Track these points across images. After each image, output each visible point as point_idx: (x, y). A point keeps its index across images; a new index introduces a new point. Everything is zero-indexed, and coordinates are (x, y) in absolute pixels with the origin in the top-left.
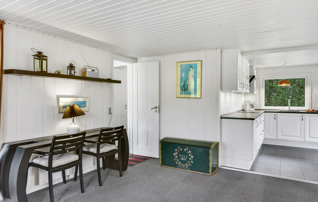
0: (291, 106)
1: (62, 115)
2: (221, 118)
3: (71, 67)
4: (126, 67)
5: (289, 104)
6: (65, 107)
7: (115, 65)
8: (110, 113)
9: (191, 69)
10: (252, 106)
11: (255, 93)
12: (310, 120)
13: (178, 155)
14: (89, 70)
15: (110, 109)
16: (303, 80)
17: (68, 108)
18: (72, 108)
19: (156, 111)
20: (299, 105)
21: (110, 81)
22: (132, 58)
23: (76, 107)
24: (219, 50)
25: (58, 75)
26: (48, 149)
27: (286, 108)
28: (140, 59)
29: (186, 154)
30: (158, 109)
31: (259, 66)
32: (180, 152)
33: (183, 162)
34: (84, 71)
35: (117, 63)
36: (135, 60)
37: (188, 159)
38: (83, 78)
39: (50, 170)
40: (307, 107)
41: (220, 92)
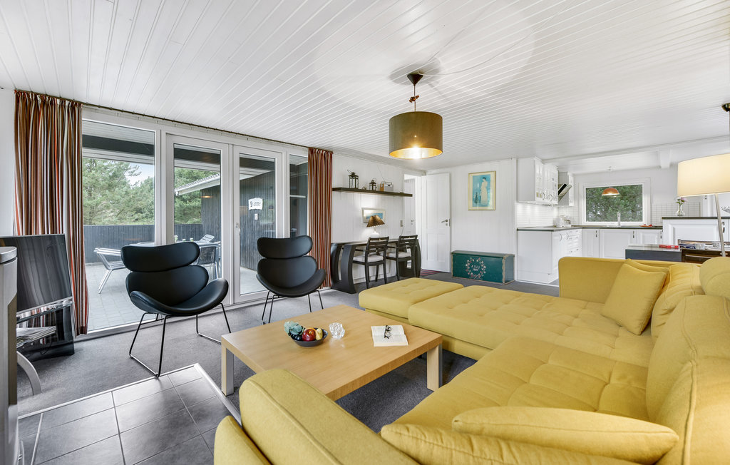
0: (621, 221)
1: (366, 225)
2: (518, 230)
3: (373, 183)
4: (414, 180)
5: (619, 218)
6: (367, 218)
7: (405, 179)
8: (402, 226)
9: (484, 180)
10: (569, 222)
11: (571, 204)
12: (643, 237)
13: (470, 266)
14: (386, 185)
15: (401, 222)
16: (640, 187)
17: (371, 219)
18: (374, 218)
19: (447, 225)
20: (634, 219)
21: (402, 194)
22: (421, 171)
23: (377, 217)
24: (514, 160)
25: (364, 191)
26: (365, 248)
27: (615, 224)
28: (429, 172)
29: (478, 264)
30: (449, 222)
31: (575, 172)
32: (472, 263)
33: (476, 273)
34: (382, 186)
35: (407, 177)
36: (424, 173)
37: (480, 270)
38: (381, 192)
39: (366, 264)
40: (645, 222)
41: (516, 203)
